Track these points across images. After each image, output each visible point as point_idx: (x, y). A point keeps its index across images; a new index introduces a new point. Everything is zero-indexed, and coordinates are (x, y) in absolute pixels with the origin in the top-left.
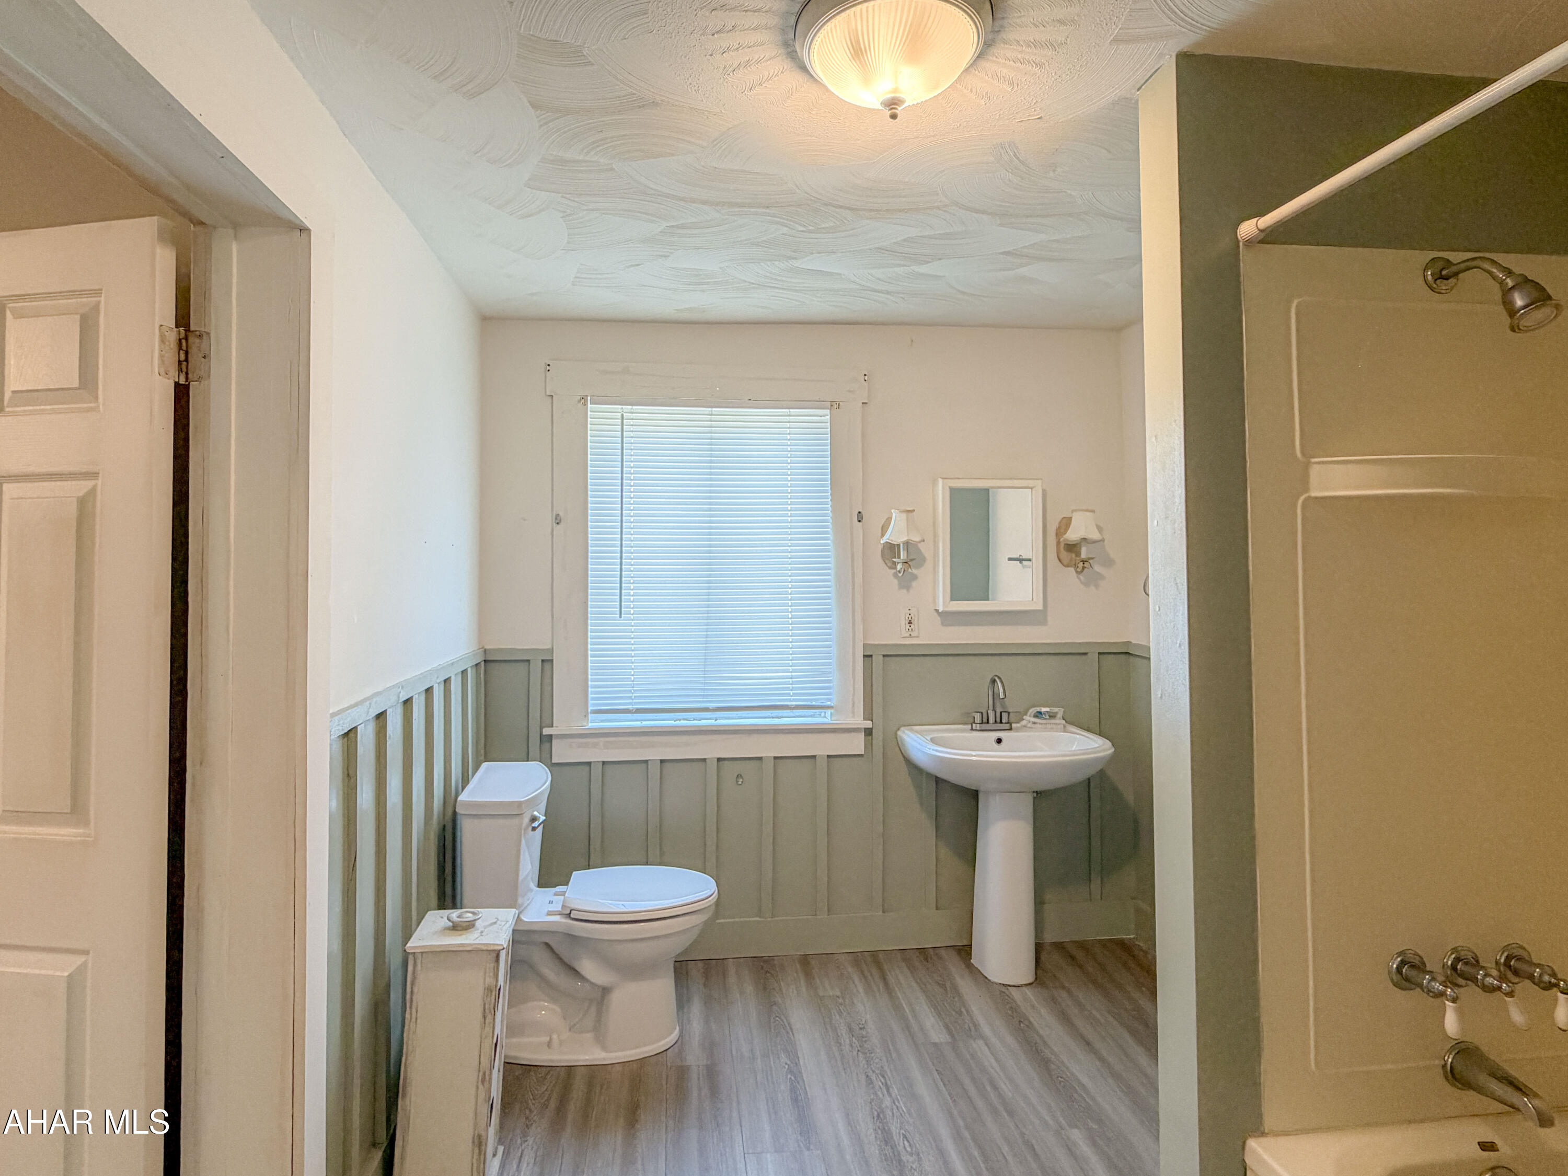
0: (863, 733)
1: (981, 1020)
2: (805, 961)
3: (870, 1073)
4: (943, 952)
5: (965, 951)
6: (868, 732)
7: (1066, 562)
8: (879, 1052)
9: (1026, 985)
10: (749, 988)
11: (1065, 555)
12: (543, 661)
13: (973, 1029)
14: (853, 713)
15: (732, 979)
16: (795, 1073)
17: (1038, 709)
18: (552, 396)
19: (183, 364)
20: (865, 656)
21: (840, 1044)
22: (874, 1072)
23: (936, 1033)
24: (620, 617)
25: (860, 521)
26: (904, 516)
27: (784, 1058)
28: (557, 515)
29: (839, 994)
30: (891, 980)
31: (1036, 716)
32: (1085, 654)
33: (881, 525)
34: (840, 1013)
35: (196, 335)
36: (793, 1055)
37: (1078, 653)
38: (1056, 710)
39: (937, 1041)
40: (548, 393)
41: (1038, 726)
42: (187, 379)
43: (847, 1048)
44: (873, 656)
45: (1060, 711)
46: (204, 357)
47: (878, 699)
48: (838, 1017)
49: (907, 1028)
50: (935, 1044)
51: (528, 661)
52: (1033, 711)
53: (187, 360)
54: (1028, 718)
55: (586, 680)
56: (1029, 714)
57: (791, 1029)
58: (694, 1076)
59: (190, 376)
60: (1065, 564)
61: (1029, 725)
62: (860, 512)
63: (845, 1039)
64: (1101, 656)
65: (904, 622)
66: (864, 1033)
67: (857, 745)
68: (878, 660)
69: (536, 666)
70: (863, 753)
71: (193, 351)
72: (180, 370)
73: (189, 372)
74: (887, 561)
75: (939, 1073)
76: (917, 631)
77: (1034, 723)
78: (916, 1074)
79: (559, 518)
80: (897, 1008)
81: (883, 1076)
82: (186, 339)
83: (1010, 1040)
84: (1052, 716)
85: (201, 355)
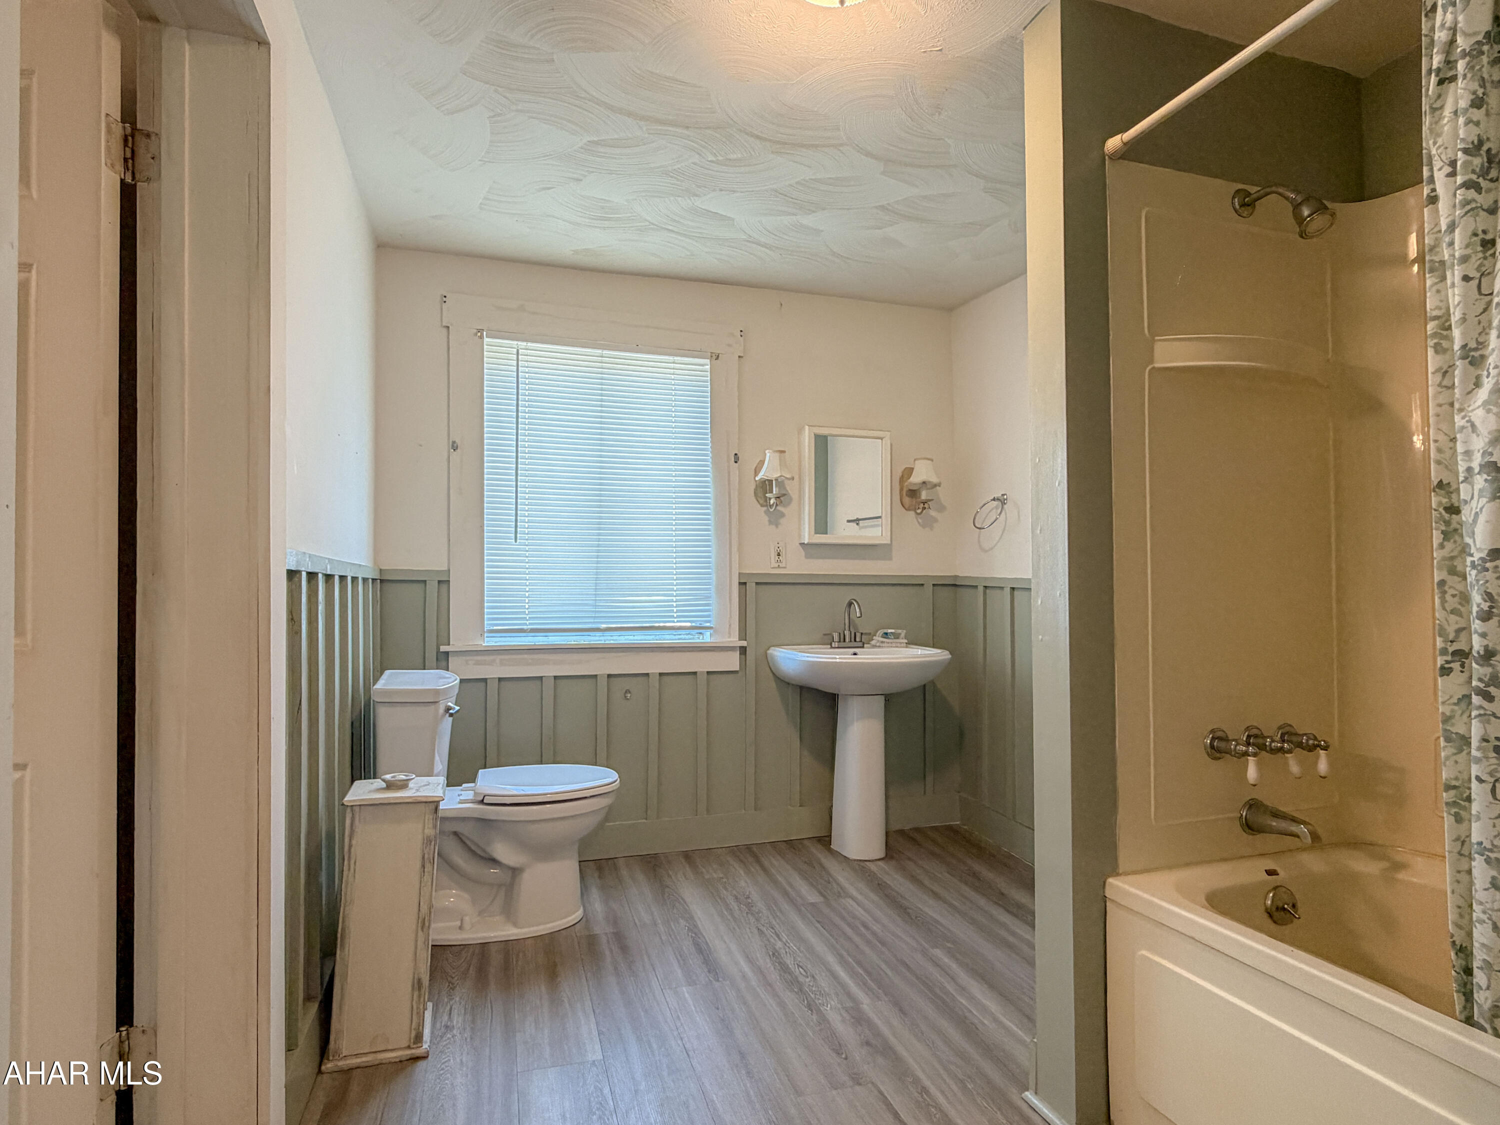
0: (738, 652)
1: (846, 885)
2: (688, 856)
3: (761, 928)
4: (805, 842)
5: (825, 840)
6: (743, 650)
7: (907, 504)
8: (765, 911)
9: (879, 860)
10: (641, 877)
11: (907, 500)
12: (439, 582)
13: (841, 892)
14: (730, 633)
15: (624, 872)
16: (695, 932)
17: (885, 631)
18: (448, 327)
19: (130, 160)
20: (740, 583)
21: (731, 910)
22: (763, 926)
23: (812, 897)
24: (516, 542)
25: (736, 462)
26: (777, 455)
27: (682, 922)
28: (454, 442)
29: (721, 876)
30: (766, 863)
31: (882, 637)
32: (923, 585)
33: (754, 467)
34: (726, 889)
35: (143, 134)
36: (690, 918)
37: (916, 584)
38: (900, 631)
39: (813, 901)
40: (444, 324)
41: (886, 645)
42: (133, 178)
43: (737, 913)
44: (747, 584)
45: (903, 633)
46: (153, 158)
47: (751, 622)
48: (725, 892)
49: (786, 894)
50: (813, 904)
51: (425, 581)
52: (881, 632)
53: (133, 158)
54: (878, 638)
55: (482, 601)
56: (878, 634)
57: (685, 903)
58: (604, 939)
59: (137, 176)
60: (907, 507)
61: (878, 644)
62: (736, 454)
63: (734, 905)
64: (935, 588)
65: (773, 555)
66: (750, 901)
67: (732, 662)
68: (751, 587)
69: (432, 587)
70: (737, 668)
71: (141, 151)
72: (126, 168)
73: (136, 172)
74: (759, 500)
75: (818, 922)
76: (784, 562)
77: (882, 642)
78: (800, 925)
79: (455, 445)
80: (775, 882)
81: (772, 928)
82: (133, 136)
83: (872, 895)
84: (897, 636)
85: (150, 155)
